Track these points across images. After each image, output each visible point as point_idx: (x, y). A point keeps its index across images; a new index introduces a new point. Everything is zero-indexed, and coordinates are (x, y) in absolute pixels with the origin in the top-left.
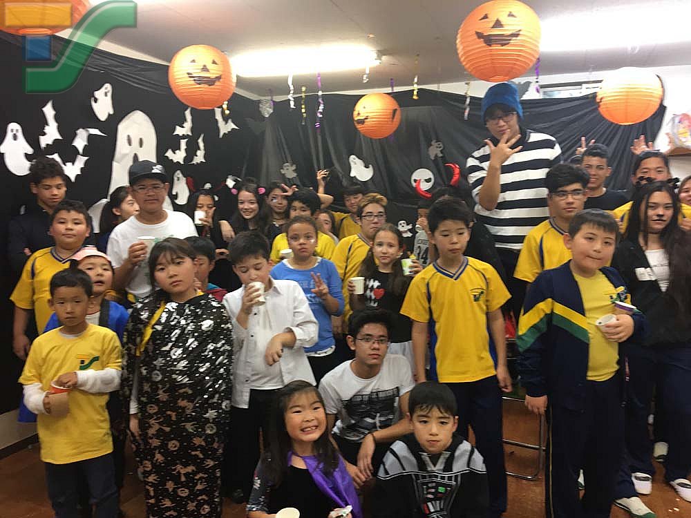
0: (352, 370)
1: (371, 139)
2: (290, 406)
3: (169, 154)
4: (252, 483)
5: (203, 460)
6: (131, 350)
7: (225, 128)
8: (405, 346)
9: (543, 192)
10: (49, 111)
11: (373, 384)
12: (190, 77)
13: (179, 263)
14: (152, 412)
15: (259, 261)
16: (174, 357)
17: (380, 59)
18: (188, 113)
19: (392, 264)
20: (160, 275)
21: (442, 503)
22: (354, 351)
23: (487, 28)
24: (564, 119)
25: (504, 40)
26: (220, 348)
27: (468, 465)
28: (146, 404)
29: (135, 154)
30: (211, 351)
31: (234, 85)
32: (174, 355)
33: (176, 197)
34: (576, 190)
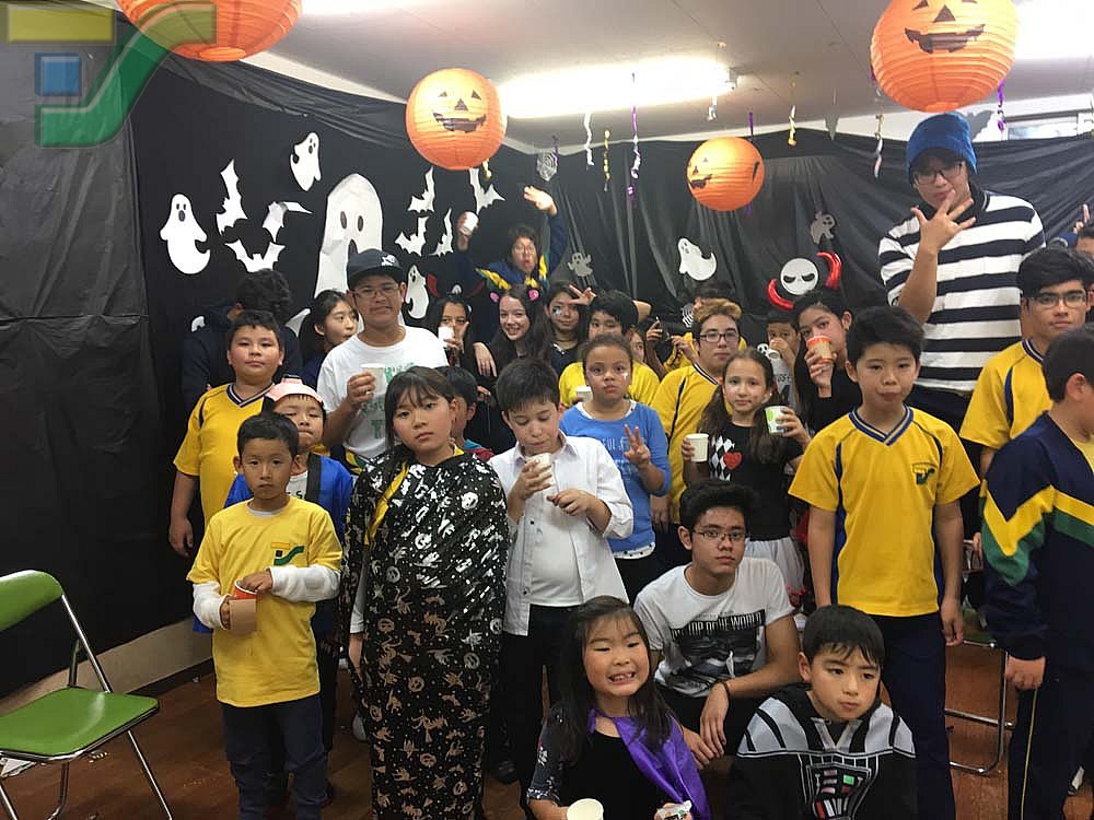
0: (688, 580)
1: (714, 211)
2: (592, 638)
3: (401, 240)
4: (535, 756)
5: (459, 709)
6: (356, 535)
7: (485, 199)
8: (776, 544)
9: (1012, 295)
10: (230, 176)
11: (722, 605)
12: (438, 120)
13: (429, 406)
14: (386, 630)
15: (545, 408)
16: (420, 547)
17: (735, 82)
18: (429, 176)
19: (753, 414)
20: (401, 423)
21: (846, 803)
22: (691, 551)
23: (926, 23)
25: (954, 42)
26: (489, 536)
27: (891, 742)
28: (379, 617)
29: (352, 241)
30: (474, 541)
31: (504, 132)
32: (420, 543)
33: (410, 306)
34: (1072, 292)
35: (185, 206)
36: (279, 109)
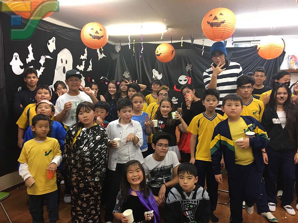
0: (154, 158)
1: (162, 62)
3: (78, 67)
4: (115, 202)
5: (93, 192)
6: (68, 147)
7: (101, 56)
10: (30, 48)
11: (161, 164)
12: (91, 36)
13: (88, 112)
14: (74, 171)
16: (84, 150)
17: (168, 29)
18: (86, 50)
20: (80, 116)
21: (192, 211)
22: (155, 150)
24: (243, 56)
25: (218, 25)
26: (103, 147)
27: (202, 196)
29: (64, 67)
30: (99, 148)
31: (108, 39)
34: (249, 86)
35: (17, 56)
36: (44, 30)
